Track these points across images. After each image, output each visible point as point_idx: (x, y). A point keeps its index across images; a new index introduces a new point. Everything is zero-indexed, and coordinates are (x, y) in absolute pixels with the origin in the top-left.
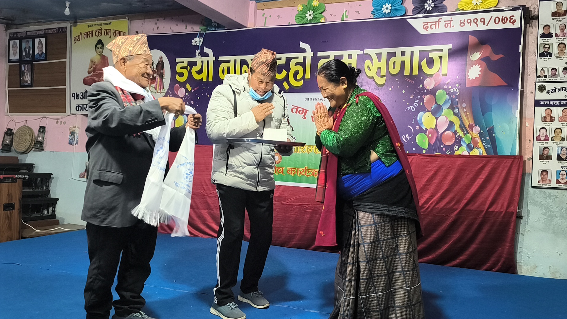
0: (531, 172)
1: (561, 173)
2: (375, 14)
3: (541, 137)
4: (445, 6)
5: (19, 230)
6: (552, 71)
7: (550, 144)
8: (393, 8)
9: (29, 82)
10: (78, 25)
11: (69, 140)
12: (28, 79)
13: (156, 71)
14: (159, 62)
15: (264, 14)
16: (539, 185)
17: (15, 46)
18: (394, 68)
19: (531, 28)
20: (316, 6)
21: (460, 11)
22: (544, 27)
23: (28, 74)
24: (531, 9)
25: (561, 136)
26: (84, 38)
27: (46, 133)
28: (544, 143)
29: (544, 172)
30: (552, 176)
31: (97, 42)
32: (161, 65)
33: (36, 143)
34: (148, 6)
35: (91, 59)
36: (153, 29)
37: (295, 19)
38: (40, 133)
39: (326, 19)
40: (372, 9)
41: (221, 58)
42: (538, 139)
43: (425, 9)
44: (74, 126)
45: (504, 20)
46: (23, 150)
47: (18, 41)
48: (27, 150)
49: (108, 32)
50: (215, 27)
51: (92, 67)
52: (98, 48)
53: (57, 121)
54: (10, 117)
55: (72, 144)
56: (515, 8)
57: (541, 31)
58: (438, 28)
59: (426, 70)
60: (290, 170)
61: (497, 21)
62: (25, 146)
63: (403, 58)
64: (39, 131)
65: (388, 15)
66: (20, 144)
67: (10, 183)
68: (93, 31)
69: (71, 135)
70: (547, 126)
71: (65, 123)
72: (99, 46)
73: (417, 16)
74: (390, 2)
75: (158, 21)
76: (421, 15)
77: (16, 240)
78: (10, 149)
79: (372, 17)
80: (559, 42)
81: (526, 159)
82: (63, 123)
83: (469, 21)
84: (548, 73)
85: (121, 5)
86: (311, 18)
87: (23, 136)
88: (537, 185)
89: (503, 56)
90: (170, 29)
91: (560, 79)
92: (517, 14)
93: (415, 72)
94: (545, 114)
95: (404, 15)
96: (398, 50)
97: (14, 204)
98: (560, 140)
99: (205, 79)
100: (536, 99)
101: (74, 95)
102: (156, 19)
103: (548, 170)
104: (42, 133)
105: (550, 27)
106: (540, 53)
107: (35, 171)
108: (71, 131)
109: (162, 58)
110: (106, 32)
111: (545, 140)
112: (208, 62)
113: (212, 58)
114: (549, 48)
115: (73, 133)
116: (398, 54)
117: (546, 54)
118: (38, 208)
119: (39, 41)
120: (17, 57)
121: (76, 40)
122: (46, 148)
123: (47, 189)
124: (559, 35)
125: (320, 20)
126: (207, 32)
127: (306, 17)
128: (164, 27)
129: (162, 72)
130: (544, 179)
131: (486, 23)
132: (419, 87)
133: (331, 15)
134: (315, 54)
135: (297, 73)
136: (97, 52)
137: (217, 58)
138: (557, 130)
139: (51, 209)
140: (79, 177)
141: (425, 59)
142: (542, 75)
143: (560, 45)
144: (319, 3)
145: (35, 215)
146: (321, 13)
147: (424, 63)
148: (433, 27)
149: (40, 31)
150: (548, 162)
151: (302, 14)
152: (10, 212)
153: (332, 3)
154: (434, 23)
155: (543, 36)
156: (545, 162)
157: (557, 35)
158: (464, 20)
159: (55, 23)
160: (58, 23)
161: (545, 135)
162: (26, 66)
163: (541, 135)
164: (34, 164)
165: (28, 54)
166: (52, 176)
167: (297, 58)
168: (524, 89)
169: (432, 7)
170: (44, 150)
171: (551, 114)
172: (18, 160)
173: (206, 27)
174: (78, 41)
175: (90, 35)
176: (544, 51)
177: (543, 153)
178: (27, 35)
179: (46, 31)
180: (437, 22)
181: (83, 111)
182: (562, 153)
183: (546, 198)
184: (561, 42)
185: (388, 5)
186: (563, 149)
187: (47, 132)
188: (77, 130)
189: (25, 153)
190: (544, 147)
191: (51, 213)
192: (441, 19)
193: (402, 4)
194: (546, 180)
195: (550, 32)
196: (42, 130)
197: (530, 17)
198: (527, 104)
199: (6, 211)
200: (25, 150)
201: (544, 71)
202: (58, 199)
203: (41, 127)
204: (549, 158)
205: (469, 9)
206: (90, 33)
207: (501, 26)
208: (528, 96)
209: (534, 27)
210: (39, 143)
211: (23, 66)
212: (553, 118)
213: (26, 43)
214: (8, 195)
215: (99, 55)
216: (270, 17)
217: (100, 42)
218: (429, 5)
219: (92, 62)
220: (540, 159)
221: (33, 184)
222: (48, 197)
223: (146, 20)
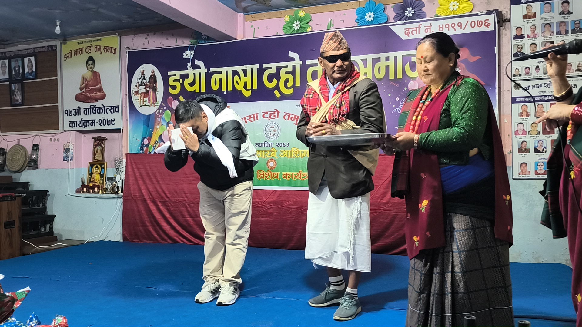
0: (511, 165)
1: (539, 164)
2: (358, 22)
3: (519, 132)
4: (424, 12)
5: (20, 247)
6: (526, 69)
7: (527, 138)
8: (375, 16)
9: (20, 101)
10: (68, 43)
11: (64, 157)
12: (18, 98)
13: (149, 84)
14: (151, 76)
15: (252, 25)
16: (519, 176)
17: (3, 66)
18: (379, 73)
19: (505, 30)
20: (302, 16)
21: (438, 16)
22: (516, 29)
23: (19, 93)
24: (504, 13)
25: (537, 130)
26: (75, 55)
27: (39, 151)
28: (522, 138)
29: (524, 164)
30: (531, 168)
31: (88, 58)
32: (153, 79)
33: (30, 162)
34: (138, 22)
35: (82, 76)
36: (144, 44)
37: (283, 30)
38: (33, 151)
39: (313, 29)
40: (356, 17)
41: (212, 70)
42: (517, 133)
43: (406, 16)
44: (68, 142)
45: (480, 24)
46: (17, 169)
47: (7, 60)
48: (21, 168)
49: (98, 48)
50: (205, 39)
51: (84, 83)
52: (89, 65)
53: (51, 138)
54: (2, 136)
55: (68, 161)
56: (490, 13)
57: (514, 33)
58: (419, 33)
59: (410, 73)
60: (285, 175)
61: (473, 25)
62: (19, 165)
63: (387, 63)
64: (33, 149)
65: (372, 23)
66: (13, 163)
67: (9, 201)
68: (83, 48)
69: (66, 151)
70: (524, 121)
71: (58, 140)
72: (90, 62)
73: (398, 23)
74: (373, 11)
75: (148, 36)
76: (402, 22)
77: (18, 256)
78: (3, 168)
79: (356, 25)
80: (530, 42)
81: (507, 153)
82: (56, 140)
83: (447, 26)
84: (522, 71)
85: (111, 21)
86: (299, 28)
87: (16, 155)
88: (517, 177)
89: (481, 58)
90: (161, 43)
91: (534, 77)
92: (492, 18)
93: (400, 76)
94: (522, 110)
95: (386, 22)
96: (383, 56)
97: (14, 222)
98: (536, 133)
99: (197, 91)
100: (512, 96)
101: (66, 112)
102: (147, 34)
103: (527, 163)
104: (35, 151)
105: (522, 29)
106: (514, 53)
107: (30, 189)
108: (65, 148)
109: (154, 71)
110: (96, 48)
111: (522, 134)
112: (200, 74)
113: (203, 70)
114: (522, 48)
115: (67, 150)
116: (383, 59)
117: (519, 54)
118: (36, 226)
119: (28, 60)
120: (7, 76)
121: (66, 57)
122: (40, 166)
123: (44, 206)
124: (530, 36)
125: (307, 30)
126: (197, 45)
127: (294, 28)
128: (154, 42)
129: (155, 85)
130: (524, 171)
131: (463, 27)
132: (404, 90)
133: (317, 24)
134: (304, 62)
135: (287, 81)
136: (89, 69)
137: (208, 70)
138: (533, 125)
139: (48, 226)
140: (75, 192)
141: (408, 63)
142: (516, 74)
143: (532, 45)
144: (305, 13)
145: (33, 233)
146: (307, 23)
147: (407, 67)
148: (414, 32)
149: (29, 50)
150: (527, 154)
151: (290, 25)
152: (11, 230)
153: (317, 13)
154: (415, 29)
155: (516, 37)
156: (524, 155)
157: (528, 37)
158: (443, 25)
159: (45, 41)
160: (47, 41)
161: (522, 130)
162: (16, 85)
163: (518, 130)
164: (29, 182)
165: (17, 73)
166: (48, 193)
167: (287, 66)
168: (500, 87)
169: (412, 14)
170: (39, 168)
171: (527, 109)
172: (12, 179)
173: (196, 40)
174: (69, 58)
175: (80, 52)
176: (518, 51)
177: (521, 147)
178: (16, 54)
179: (35, 49)
180: (418, 28)
181: (77, 127)
182: (539, 146)
183: (527, 188)
184: (532, 42)
185: (371, 13)
186: (539, 142)
187: (41, 149)
188: (71, 147)
189: (19, 171)
190: (522, 141)
191: (49, 230)
192: (421, 25)
193: (384, 12)
194: (526, 172)
195: (522, 33)
196: (35, 148)
197: (502, 20)
198: (505, 102)
199: (7, 229)
200: (20, 168)
201: (518, 70)
202: (55, 216)
203: (34, 145)
204: (527, 151)
205: (447, 15)
206: (80, 50)
207: (477, 30)
208: (505, 94)
209: (507, 29)
210: (33, 161)
211: (13, 85)
212: (529, 114)
213: (15, 62)
214: (8, 213)
215: (90, 71)
216: (258, 28)
217: (91, 59)
218: (410, 12)
219: (84, 78)
220: (519, 153)
221: (30, 202)
222: (44, 214)
223: (136, 35)
